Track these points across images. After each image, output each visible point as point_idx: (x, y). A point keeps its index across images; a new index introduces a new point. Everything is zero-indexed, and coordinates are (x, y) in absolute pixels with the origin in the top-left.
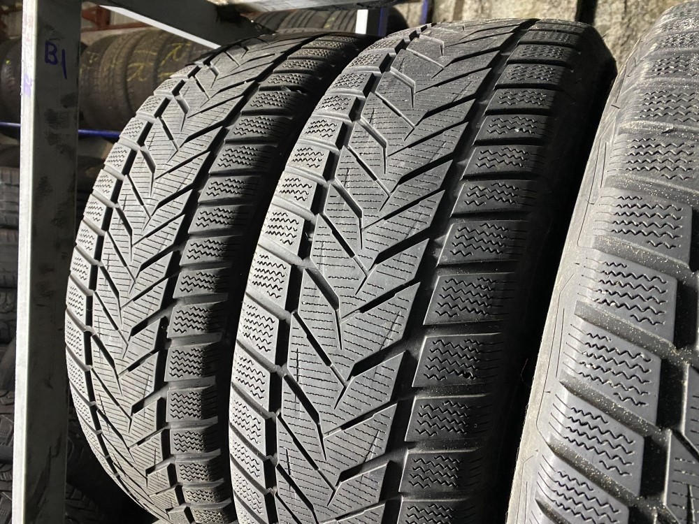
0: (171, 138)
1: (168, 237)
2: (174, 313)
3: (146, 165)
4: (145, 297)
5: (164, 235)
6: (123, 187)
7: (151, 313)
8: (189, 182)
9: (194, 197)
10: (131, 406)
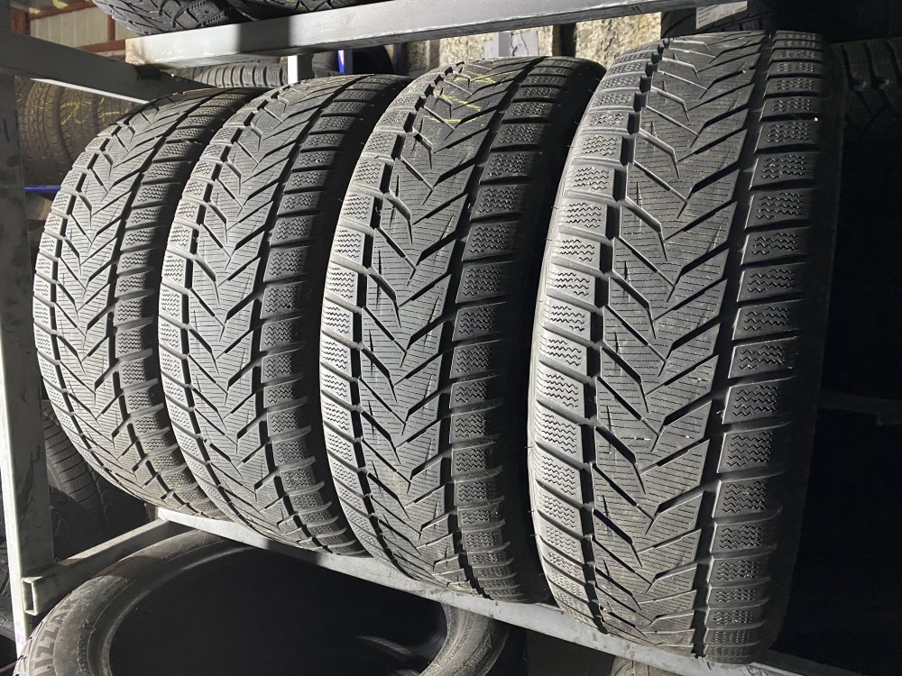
0: (102, 184)
1: (107, 255)
2: (117, 309)
3: (84, 205)
4: (94, 300)
5: (104, 254)
6: (69, 223)
7: (100, 310)
8: (118, 215)
9: (123, 224)
10: (93, 383)
